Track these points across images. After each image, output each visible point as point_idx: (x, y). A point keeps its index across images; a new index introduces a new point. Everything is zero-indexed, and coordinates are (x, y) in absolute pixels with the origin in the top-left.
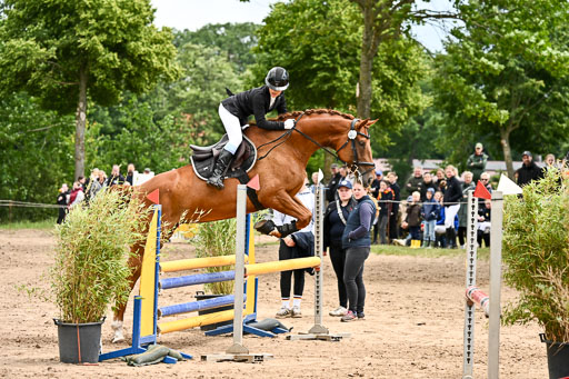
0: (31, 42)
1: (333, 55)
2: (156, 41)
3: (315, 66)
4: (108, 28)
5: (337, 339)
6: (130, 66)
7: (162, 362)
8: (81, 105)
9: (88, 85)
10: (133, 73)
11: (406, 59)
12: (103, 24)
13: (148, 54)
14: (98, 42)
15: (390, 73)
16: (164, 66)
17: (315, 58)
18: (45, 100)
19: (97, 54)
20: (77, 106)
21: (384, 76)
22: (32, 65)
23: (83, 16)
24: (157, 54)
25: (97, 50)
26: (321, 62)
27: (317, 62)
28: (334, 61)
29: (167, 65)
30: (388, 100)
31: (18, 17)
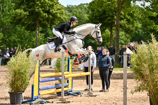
0: (22, 11)
1: (113, 12)
2: (59, 9)
3: (107, 15)
4: (44, 6)
5: (95, 96)
6: (51, 16)
7: (40, 103)
8: (37, 29)
9: (39, 23)
10: (52, 19)
11: (134, 13)
12: (43, 5)
13: (57, 13)
14: (41, 10)
15: (129, 17)
16: (61, 17)
17: (106, 13)
18: (27, 27)
19: (41, 14)
20: (36, 29)
21: (127, 18)
22: (22, 17)
23: (37, 3)
24: (59, 13)
25: (41, 12)
26: (109, 14)
27: (107, 14)
28: (113, 14)
29: (62, 16)
30: (129, 25)
31: (19, 3)
